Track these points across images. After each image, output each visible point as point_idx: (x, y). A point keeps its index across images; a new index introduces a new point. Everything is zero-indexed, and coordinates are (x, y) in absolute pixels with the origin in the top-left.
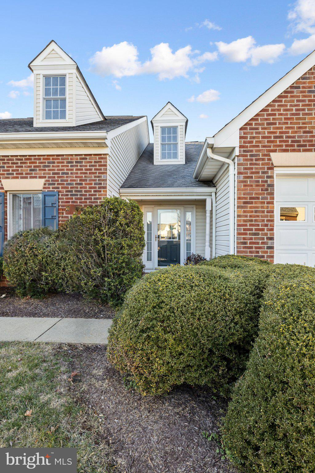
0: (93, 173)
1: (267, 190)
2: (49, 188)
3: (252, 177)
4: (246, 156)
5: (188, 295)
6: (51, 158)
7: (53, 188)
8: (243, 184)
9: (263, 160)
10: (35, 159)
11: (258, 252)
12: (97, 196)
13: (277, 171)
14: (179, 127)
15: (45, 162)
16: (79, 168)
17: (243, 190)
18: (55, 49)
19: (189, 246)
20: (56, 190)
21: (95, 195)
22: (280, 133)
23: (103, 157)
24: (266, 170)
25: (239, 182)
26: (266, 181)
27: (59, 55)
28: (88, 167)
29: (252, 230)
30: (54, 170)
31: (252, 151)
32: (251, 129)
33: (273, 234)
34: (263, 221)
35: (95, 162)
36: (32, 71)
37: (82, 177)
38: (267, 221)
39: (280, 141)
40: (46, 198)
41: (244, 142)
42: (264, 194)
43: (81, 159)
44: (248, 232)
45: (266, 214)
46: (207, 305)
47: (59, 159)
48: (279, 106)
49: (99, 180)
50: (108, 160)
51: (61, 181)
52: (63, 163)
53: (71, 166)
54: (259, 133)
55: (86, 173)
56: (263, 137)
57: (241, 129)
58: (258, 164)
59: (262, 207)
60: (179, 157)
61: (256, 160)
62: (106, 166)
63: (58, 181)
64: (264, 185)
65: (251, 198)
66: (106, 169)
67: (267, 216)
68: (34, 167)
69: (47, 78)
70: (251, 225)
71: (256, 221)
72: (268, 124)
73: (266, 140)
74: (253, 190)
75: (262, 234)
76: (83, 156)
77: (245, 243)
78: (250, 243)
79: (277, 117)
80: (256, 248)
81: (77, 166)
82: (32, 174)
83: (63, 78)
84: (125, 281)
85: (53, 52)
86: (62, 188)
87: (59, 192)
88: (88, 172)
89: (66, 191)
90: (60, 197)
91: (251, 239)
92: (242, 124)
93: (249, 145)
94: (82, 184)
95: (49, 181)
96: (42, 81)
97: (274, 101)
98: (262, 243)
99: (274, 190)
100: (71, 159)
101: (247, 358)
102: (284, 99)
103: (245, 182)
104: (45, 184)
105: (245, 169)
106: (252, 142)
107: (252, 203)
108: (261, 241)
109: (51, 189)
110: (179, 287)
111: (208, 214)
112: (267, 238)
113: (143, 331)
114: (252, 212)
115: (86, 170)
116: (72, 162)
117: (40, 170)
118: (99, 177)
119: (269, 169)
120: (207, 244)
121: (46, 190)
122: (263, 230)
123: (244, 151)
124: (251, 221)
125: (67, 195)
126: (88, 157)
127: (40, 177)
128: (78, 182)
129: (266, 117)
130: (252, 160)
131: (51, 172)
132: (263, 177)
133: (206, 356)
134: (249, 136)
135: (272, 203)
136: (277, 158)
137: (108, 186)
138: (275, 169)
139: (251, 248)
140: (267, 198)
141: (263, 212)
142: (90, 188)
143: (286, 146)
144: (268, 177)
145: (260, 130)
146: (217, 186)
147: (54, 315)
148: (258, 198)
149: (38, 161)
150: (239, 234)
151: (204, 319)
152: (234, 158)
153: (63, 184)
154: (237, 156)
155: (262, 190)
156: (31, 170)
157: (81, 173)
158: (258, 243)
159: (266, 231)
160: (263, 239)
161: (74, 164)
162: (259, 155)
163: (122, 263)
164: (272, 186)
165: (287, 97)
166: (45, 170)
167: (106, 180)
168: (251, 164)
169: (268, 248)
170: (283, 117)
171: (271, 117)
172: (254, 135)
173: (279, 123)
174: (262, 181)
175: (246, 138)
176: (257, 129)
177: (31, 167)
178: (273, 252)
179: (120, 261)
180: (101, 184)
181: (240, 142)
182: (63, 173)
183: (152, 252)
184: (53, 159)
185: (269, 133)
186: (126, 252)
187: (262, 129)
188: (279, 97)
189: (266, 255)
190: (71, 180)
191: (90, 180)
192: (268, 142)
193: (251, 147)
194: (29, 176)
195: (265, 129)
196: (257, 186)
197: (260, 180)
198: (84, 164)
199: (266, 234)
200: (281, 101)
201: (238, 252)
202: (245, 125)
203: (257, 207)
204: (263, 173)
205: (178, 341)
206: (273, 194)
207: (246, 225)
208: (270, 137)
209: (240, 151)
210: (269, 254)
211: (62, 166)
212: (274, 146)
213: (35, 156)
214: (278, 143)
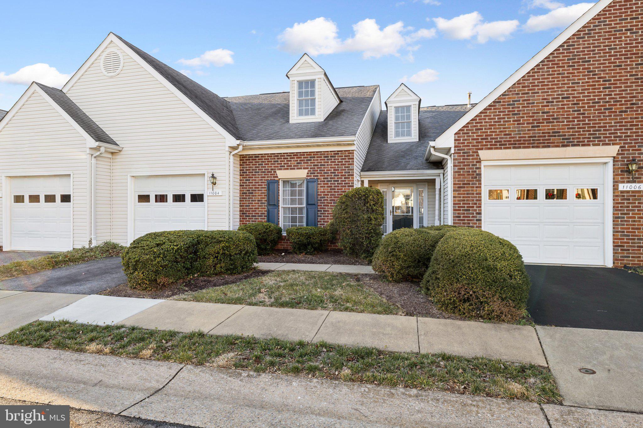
0: (344, 165)
1: (476, 178)
2: (311, 176)
3: (464, 169)
4: (460, 153)
5: (409, 239)
6: (312, 154)
7: (313, 176)
8: (457, 174)
9: (473, 156)
10: (300, 155)
11: (469, 223)
12: (347, 182)
13: (483, 163)
14: (412, 106)
15: (308, 157)
16: (333, 160)
17: (457, 178)
18: (307, 60)
19: (421, 220)
20: (316, 178)
21: (345, 181)
22: (486, 136)
23: (351, 152)
24: (475, 163)
25: (455, 172)
26: (475, 172)
27: (311, 65)
28: (340, 160)
29: (464, 207)
30: (314, 163)
31: (464, 150)
32: (463, 134)
33: (481, 210)
34: (473, 200)
35: (345, 156)
36: (289, 78)
37: (335, 167)
38: (476, 200)
39: (486, 142)
40: (309, 184)
41: (458, 143)
42: (474, 180)
43: (334, 154)
44: (462, 209)
45: (475, 195)
46: (417, 242)
47: (318, 154)
48: (484, 116)
49: (348, 170)
50: (355, 154)
51: (320, 170)
52: (321, 157)
53: (327, 160)
54: (470, 136)
55: (339, 165)
56: (472, 139)
57: (455, 134)
58: (469, 159)
59: (472, 190)
60: (413, 135)
61: (468, 156)
62: (353, 159)
63: (317, 171)
64: (473, 175)
65: (463, 184)
66: (353, 161)
67: (476, 197)
68: (300, 161)
69: (300, 83)
70: (463, 204)
71: (467, 200)
72: (476, 130)
73: (475, 141)
74: (465, 178)
75: (472, 210)
76: (336, 152)
77: (460, 217)
78: (463, 217)
79: (483, 124)
80: (468, 220)
81: (332, 159)
82: (298, 166)
83: (313, 82)
84: (373, 242)
85: (306, 62)
86: (321, 176)
87: (318, 179)
88: (340, 163)
89: (324, 178)
90: (319, 182)
91: (464, 214)
92: (456, 130)
93: (462, 145)
94: (335, 173)
95: (311, 171)
96: (296, 85)
97: (481, 113)
98: (472, 217)
99: (481, 178)
100: (327, 154)
101: (430, 262)
102: (488, 111)
103: (460, 172)
104: (308, 173)
105: (459, 163)
106: (464, 143)
107: (464, 187)
108: (471, 216)
109: (312, 177)
110: (406, 235)
111: (437, 192)
112: (476, 213)
113: (390, 253)
114: (464, 194)
115: (338, 162)
116: (328, 157)
117: (304, 163)
118: (348, 167)
119: (477, 162)
120: (437, 217)
121: (309, 178)
122: (473, 207)
123: (458, 150)
124: (464, 200)
125: (324, 181)
126: (340, 153)
127: (304, 168)
128: (333, 171)
129: (474, 124)
130: (464, 156)
131: (312, 164)
132: (473, 169)
133: (416, 262)
134: (462, 139)
135: (480, 187)
136: (483, 154)
137: (355, 174)
138: (482, 162)
139: (464, 220)
140: (476, 184)
141: (473, 194)
142: (341, 175)
143: (491, 145)
144: (477, 168)
145: (470, 134)
146: (445, 168)
147: (326, 263)
148: (469, 184)
149: (302, 157)
150: (454, 210)
151: (416, 247)
152: (451, 155)
153: (322, 173)
154: (453, 154)
155: (472, 178)
156: (297, 163)
157: (335, 165)
158: (469, 217)
159: (475, 208)
160: (473, 214)
161: (330, 158)
162: (469, 152)
163: (371, 229)
164: (480, 175)
165: (491, 109)
166: (308, 163)
167: (353, 170)
168: (463, 159)
169: (477, 220)
170: (488, 124)
171: (479, 125)
172: (466, 138)
173: (485, 129)
174: (472, 172)
175: (460, 140)
176: (468, 133)
177: (298, 160)
178: (481, 223)
179: (370, 228)
180: (349, 172)
181: (455, 143)
182: (321, 165)
183: (387, 225)
184: (314, 155)
185: (477, 136)
186: (373, 222)
187: (472, 133)
188: (485, 109)
189: (475, 226)
190: (327, 170)
191: (341, 170)
192: (476, 142)
193: (463, 146)
194: (296, 167)
195: (474, 133)
196: (468, 175)
197: (471, 170)
198: (336, 158)
199: (475, 210)
200: (486, 113)
201: (454, 223)
202: (459, 131)
203: (468, 191)
204: (473, 165)
205: (405, 255)
206: (480, 181)
207: (460, 204)
208: (478, 139)
209: (455, 150)
210: (477, 225)
211: (320, 160)
212: (481, 145)
213: (301, 153)
214: (484, 143)
